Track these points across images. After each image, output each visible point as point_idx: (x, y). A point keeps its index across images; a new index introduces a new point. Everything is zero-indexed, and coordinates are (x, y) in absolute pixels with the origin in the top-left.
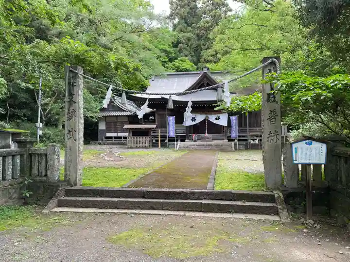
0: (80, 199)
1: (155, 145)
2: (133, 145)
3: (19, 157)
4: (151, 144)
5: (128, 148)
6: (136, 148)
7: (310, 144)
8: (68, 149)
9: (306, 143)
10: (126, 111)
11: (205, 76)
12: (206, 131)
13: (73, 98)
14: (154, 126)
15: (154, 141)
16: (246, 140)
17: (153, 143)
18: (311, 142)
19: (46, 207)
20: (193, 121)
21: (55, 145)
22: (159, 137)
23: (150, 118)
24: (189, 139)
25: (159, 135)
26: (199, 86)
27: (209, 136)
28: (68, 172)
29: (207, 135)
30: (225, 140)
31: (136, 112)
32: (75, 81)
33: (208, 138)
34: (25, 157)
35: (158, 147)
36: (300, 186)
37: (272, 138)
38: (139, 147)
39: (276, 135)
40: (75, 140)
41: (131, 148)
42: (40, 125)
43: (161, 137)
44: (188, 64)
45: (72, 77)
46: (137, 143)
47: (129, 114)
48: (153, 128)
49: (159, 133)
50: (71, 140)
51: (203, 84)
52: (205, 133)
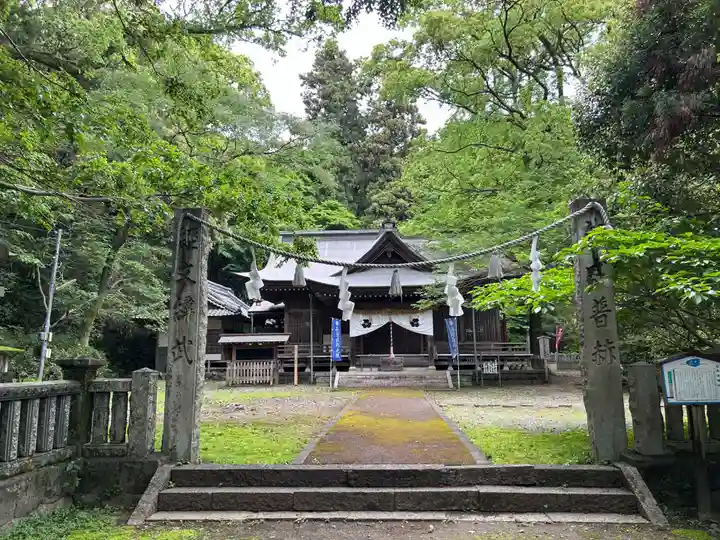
0: (210, 491)
1: (285, 379)
2: (238, 379)
3: (69, 398)
4: (277, 378)
5: (227, 386)
6: (244, 385)
7: (696, 364)
8: (174, 381)
9: (688, 363)
10: (219, 308)
11: (390, 239)
12: (392, 348)
13: (189, 272)
14: (285, 338)
15: (282, 371)
16: (473, 367)
17: (281, 375)
18: (698, 361)
19: (135, 513)
20: (364, 326)
21: (149, 373)
22: (296, 362)
23: (267, 322)
24: (356, 366)
25: (296, 356)
26: (376, 258)
27: (398, 360)
28: (172, 433)
29: (393, 355)
30: (431, 367)
31: (240, 310)
32: (194, 238)
33: (395, 363)
34: (81, 398)
35: (291, 381)
36: (668, 451)
37: (602, 354)
38: (250, 384)
39: (610, 349)
40: (190, 362)
41: (234, 385)
42: (47, 335)
43: (299, 362)
44: (344, 215)
45: (189, 231)
46: (246, 373)
47: (225, 313)
48: (282, 343)
49: (296, 352)
50: (180, 361)
51: (385, 253)
52: (389, 353)
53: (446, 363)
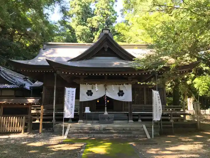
12: (106, 108)
26: (97, 51)
27: (110, 116)
29: (106, 113)
30: (130, 121)
33: (109, 118)
51: (104, 48)
52: (104, 111)
53: (137, 118)
